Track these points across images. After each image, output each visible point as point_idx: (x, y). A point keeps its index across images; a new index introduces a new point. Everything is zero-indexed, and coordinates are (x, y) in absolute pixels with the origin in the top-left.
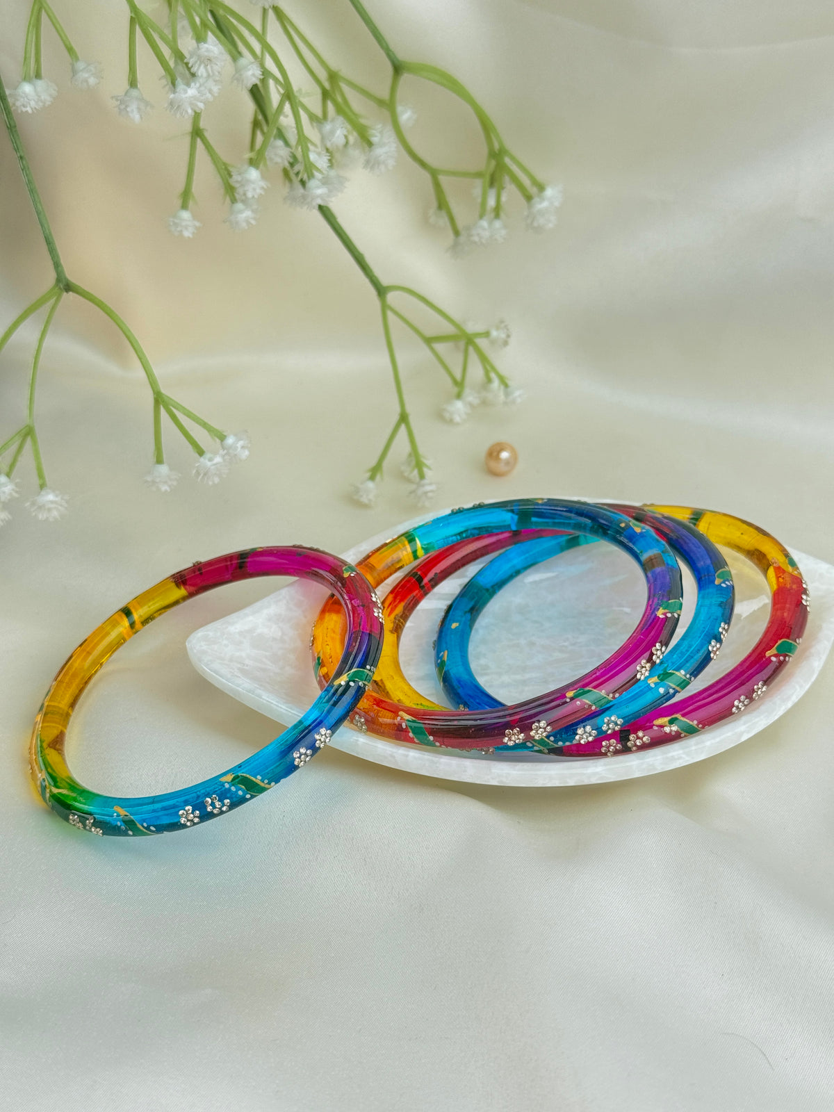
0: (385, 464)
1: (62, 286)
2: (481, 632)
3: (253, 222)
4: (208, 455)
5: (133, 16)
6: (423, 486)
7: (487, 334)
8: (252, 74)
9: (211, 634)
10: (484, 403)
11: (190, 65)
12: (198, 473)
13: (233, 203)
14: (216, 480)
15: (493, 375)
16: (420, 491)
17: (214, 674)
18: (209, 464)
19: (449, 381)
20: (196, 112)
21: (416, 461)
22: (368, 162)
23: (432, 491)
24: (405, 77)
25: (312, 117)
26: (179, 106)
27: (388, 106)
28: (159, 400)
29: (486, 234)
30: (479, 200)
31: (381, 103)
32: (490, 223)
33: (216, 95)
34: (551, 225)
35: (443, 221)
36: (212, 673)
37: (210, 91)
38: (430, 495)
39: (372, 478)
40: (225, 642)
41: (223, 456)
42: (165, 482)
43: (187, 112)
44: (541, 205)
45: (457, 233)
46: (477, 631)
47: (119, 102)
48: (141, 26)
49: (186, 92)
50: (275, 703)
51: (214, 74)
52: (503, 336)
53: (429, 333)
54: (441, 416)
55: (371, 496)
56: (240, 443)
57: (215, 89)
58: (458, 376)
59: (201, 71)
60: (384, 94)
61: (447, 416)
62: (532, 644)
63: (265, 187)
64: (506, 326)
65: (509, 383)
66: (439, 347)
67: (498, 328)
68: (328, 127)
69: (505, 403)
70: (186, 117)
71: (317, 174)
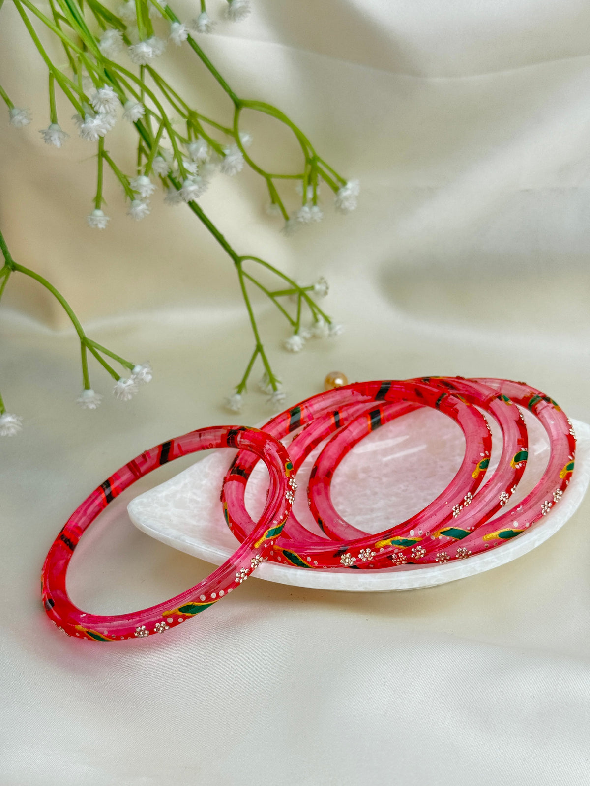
0: (248, 381)
1: (10, 267)
2: (338, 487)
3: (148, 212)
4: (123, 380)
5: (51, 72)
6: (277, 395)
7: (312, 288)
8: (137, 112)
9: (145, 500)
10: (314, 337)
11: (93, 106)
12: (116, 393)
13: (132, 201)
14: (130, 397)
15: (320, 317)
16: (274, 400)
17: (150, 528)
18: (124, 385)
19: (288, 323)
20: (100, 137)
21: (270, 378)
22: (223, 168)
23: (283, 399)
24: (244, 111)
25: (182, 140)
26: (88, 133)
27: (233, 133)
28: (85, 343)
29: (308, 216)
30: (301, 194)
31: (227, 131)
32: (310, 208)
33: (114, 126)
34: (353, 208)
35: (277, 211)
36: (147, 527)
37: (109, 124)
38: (282, 401)
39: (239, 392)
40: (156, 505)
41: (134, 380)
42: (93, 402)
43: (94, 136)
44: (345, 193)
45: (287, 218)
46: (334, 486)
47: (45, 134)
48: (57, 79)
49: (93, 122)
50: (196, 545)
51: (111, 112)
52: (324, 288)
53: (271, 289)
54: (285, 348)
55: (239, 406)
56: (145, 370)
57: (113, 122)
58: (294, 318)
59: (102, 109)
60: (230, 125)
61: (289, 347)
62: (375, 494)
63: (154, 188)
64: (325, 282)
65: (332, 320)
66: (280, 299)
67: (319, 283)
68: (193, 146)
69: (330, 335)
70: (94, 141)
71: (190, 177)
